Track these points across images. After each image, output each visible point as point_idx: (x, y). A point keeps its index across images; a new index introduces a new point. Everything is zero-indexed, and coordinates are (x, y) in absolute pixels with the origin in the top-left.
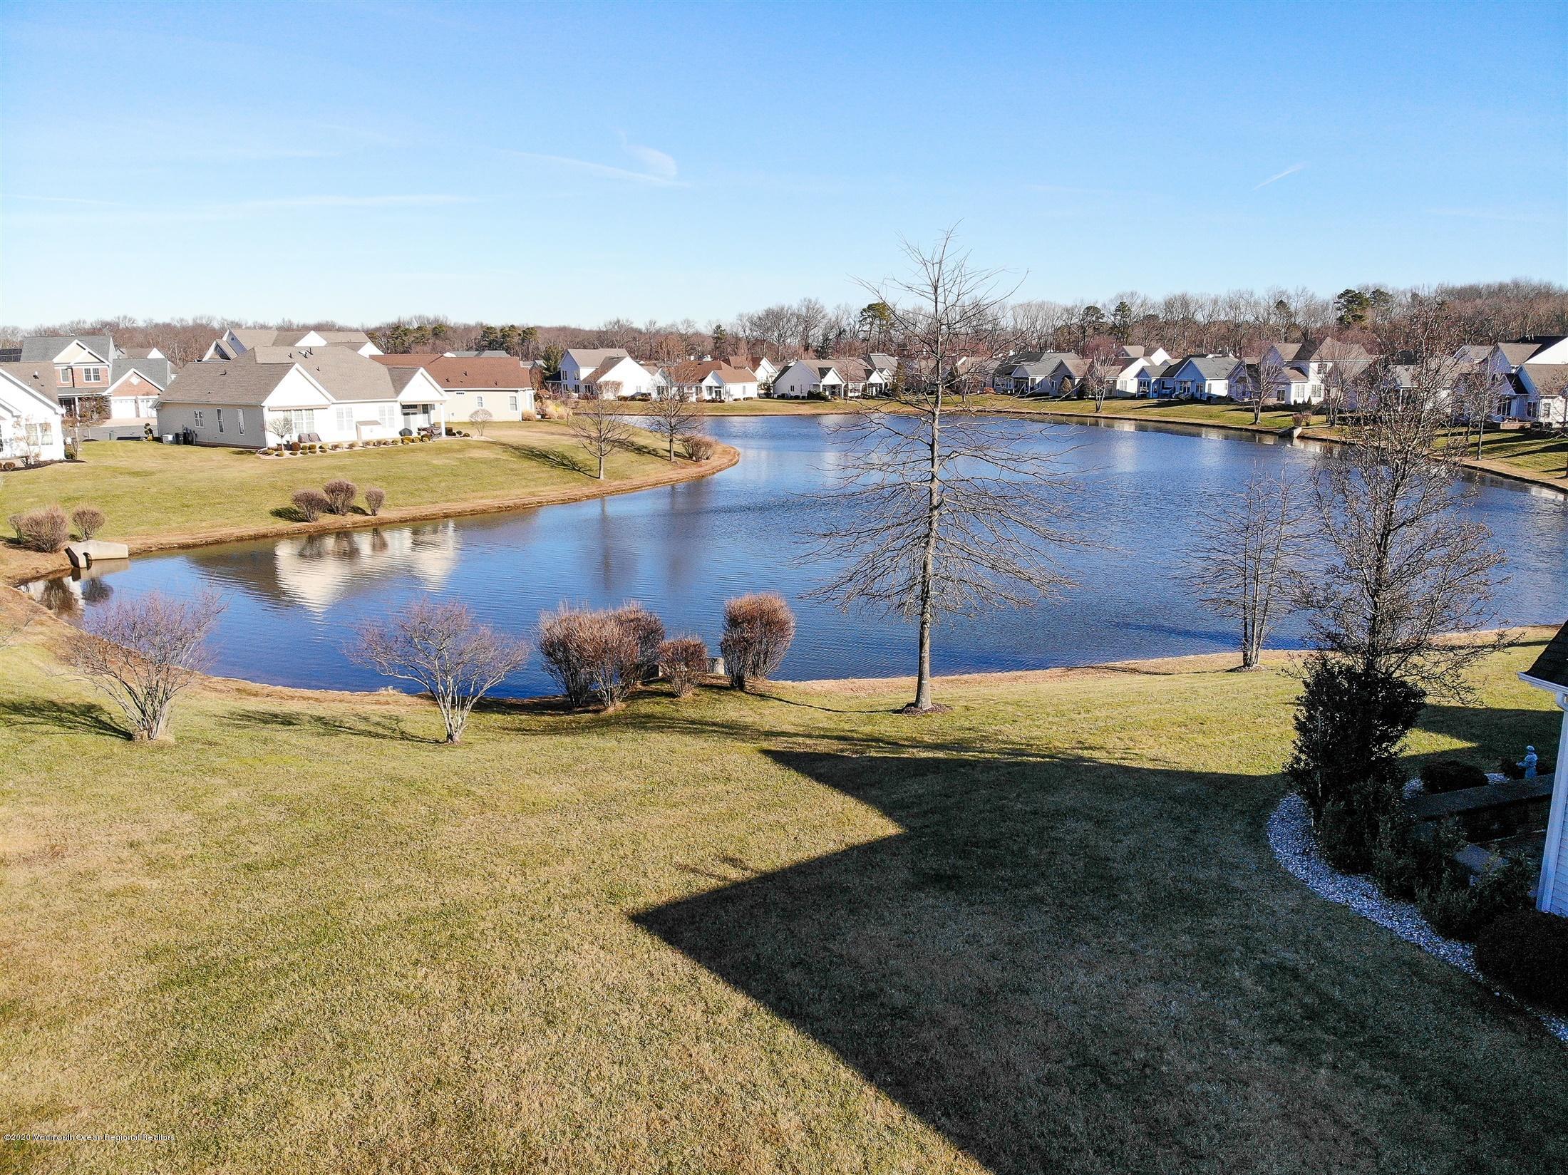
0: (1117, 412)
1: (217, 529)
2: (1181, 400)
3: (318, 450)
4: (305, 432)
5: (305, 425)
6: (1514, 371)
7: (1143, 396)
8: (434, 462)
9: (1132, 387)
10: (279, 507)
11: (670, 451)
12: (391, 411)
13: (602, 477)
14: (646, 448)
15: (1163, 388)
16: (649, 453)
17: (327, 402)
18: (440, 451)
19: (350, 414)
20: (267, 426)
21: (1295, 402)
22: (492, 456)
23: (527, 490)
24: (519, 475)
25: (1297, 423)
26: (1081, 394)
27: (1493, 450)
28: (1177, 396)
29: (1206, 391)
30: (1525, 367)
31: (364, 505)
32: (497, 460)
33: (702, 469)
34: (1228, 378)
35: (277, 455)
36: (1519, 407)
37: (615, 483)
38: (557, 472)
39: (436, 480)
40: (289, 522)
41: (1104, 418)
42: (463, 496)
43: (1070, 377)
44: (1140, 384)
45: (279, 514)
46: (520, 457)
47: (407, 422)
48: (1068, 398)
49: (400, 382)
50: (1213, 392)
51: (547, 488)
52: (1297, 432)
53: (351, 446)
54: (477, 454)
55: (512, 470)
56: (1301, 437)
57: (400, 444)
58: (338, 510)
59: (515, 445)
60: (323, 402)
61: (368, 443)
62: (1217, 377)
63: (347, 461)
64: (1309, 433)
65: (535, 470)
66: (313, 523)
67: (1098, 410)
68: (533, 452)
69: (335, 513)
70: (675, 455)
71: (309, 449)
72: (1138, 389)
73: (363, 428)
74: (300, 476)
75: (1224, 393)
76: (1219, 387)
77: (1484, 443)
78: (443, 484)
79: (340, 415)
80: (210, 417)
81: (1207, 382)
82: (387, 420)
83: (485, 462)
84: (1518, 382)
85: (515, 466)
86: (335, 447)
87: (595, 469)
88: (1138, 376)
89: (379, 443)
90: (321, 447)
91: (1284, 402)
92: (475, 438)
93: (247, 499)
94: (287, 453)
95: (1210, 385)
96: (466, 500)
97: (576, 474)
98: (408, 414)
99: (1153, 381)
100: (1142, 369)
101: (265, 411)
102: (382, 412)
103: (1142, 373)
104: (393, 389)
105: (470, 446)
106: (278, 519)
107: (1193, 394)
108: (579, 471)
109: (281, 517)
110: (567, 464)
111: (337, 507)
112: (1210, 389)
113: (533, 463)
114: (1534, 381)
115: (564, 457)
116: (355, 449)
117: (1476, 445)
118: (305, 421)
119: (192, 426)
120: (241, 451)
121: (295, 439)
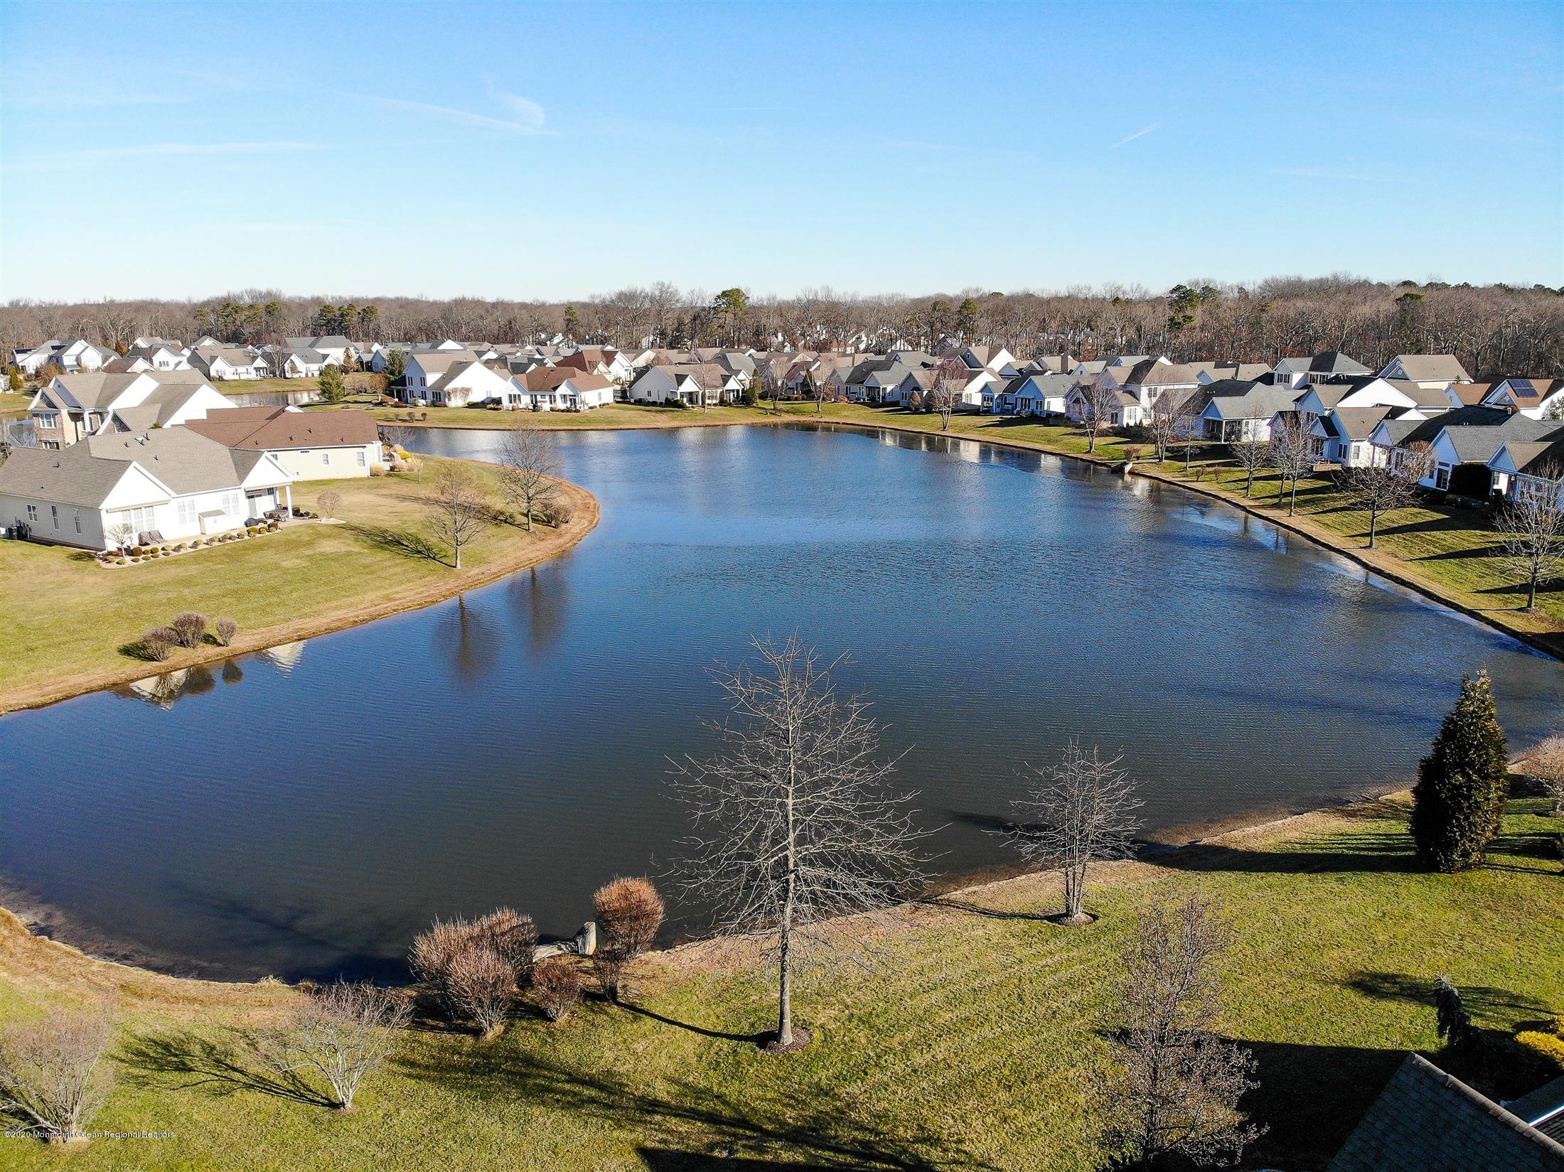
0: (962, 431)
1: (64, 678)
2: (1022, 417)
3: (160, 553)
4: (146, 530)
5: (145, 522)
6: (1327, 413)
7: (988, 412)
8: (284, 564)
9: (977, 400)
10: (127, 643)
11: (527, 516)
12: (236, 499)
13: (459, 567)
14: (502, 513)
15: (1006, 404)
16: (506, 522)
17: (168, 498)
18: (292, 544)
19: (193, 506)
20: (106, 534)
21: (1128, 424)
22: (344, 549)
23: (382, 592)
24: (372, 573)
25: (1128, 454)
26: (929, 407)
27: (1306, 502)
28: (1018, 413)
29: (1046, 409)
30: (1336, 411)
31: (214, 633)
32: (349, 554)
33: (562, 541)
34: (1066, 397)
35: (118, 563)
36: (1331, 449)
37: (472, 573)
38: (411, 564)
39: (287, 589)
40: (137, 662)
41: (951, 437)
42: (315, 608)
43: (918, 389)
44: (984, 399)
45: (127, 651)
46: (374, 546)
47: (253, 508)
48: (916, 411)
49: (243, 467)
50: (1051, 410)
51: (403, 586)
52: (1127, 468)
53: (195, 545)
54: (328, 546)
55: (365, 567)
56: (1132, 473)
57: (247, 537)
58: (188, 643)
59: (367, 527)
60: (165, 497)
61: (212, 540)
62: (1055, 394)
63: (193, 569)
64: (1139, 469)
65: (387, 564)
66: (164, 663)
67: (945, 428)
68: (385, 538)
69: (185, 646)
70: (535, 520)
71: (152, 552)
72: (982, 403)
73: (207, 520)
74: (145, 597)
75: (1062, 410)
76: (1056, 405)
77: (1298, 493)
78: (295, 594)
79: (182, 508)
80: (44, 513)
81: (1046, 400)
82: (231, 508)
83: (337, 558)
84: (1329, 424)
85: (368, 561)
86: (180, 547)
87: (450, 553)
88: (982, 391)
89: (224, 538)
90: (163, 549)
91: (1117, 425)
92: (324, 521)
93: (93, 634)
94: (128, 559)
95: (1049, 403)
96: (318, 613)
97: (432, 564)
98: (252, 497)
99: (996, 397)
100: (986, 385)
101: (103, 513)
102: (226, 501)
103: (985, 388)
104: (236, 475)
105: (319, 535)
106: (126, 659)
107: (1033, 410)
108: (434, 559)
109: (129, 655)
110: (423, 552)
111: (187, 641)
112: (1049, 407)
113: (387, 554)
114: (1344, 423)
115: (418, 541)
116: (200, 547)
117: (1289, 494)
118: (145, 519)
119: (25, 518)
120: (80, 555)
121: (135, 543)
